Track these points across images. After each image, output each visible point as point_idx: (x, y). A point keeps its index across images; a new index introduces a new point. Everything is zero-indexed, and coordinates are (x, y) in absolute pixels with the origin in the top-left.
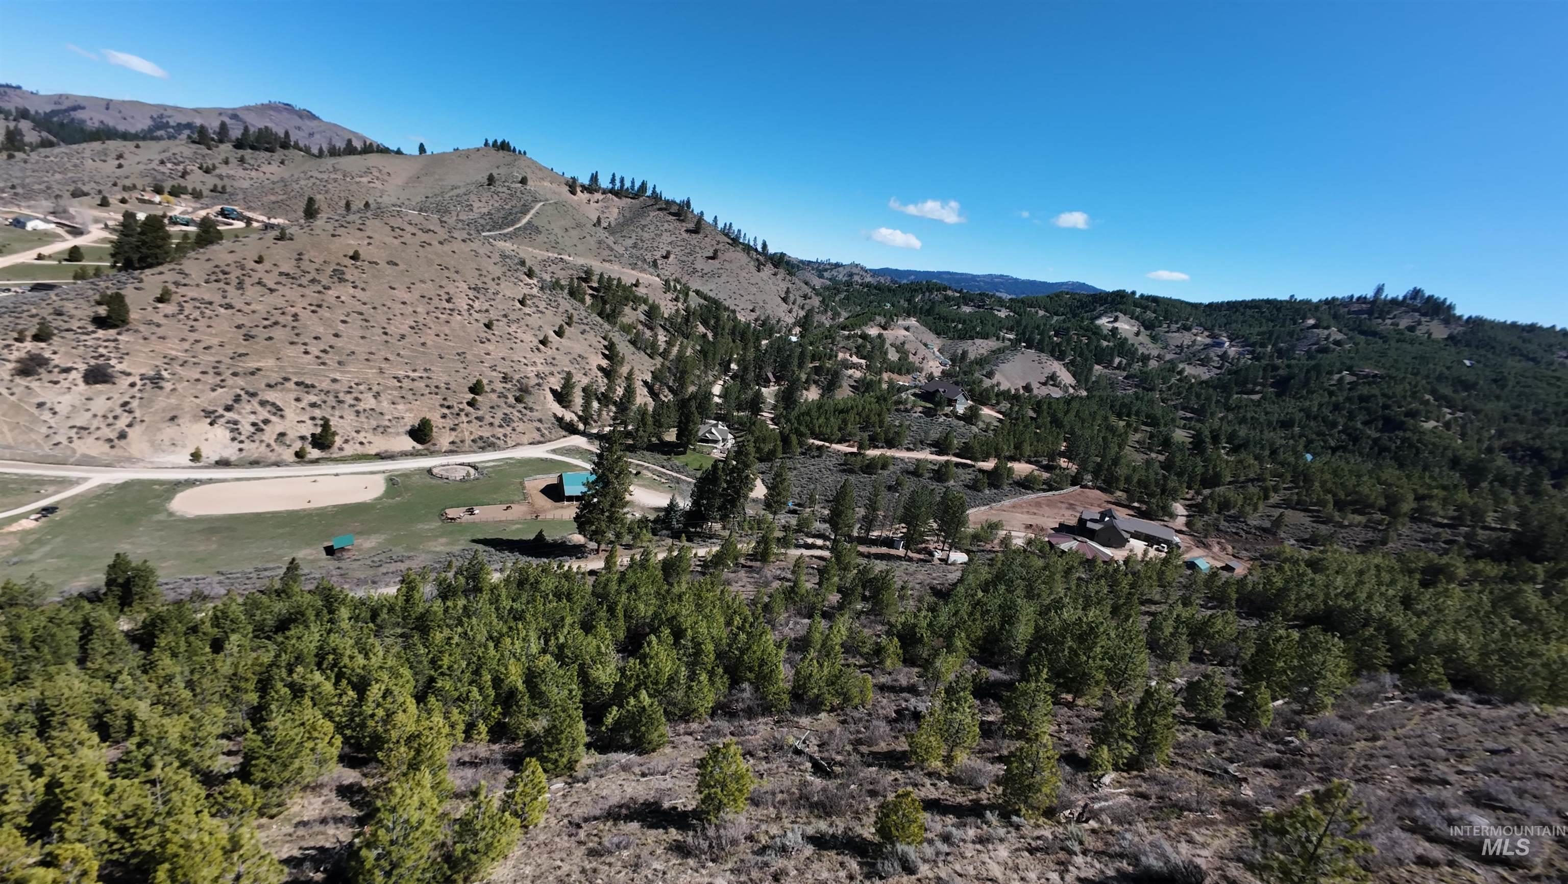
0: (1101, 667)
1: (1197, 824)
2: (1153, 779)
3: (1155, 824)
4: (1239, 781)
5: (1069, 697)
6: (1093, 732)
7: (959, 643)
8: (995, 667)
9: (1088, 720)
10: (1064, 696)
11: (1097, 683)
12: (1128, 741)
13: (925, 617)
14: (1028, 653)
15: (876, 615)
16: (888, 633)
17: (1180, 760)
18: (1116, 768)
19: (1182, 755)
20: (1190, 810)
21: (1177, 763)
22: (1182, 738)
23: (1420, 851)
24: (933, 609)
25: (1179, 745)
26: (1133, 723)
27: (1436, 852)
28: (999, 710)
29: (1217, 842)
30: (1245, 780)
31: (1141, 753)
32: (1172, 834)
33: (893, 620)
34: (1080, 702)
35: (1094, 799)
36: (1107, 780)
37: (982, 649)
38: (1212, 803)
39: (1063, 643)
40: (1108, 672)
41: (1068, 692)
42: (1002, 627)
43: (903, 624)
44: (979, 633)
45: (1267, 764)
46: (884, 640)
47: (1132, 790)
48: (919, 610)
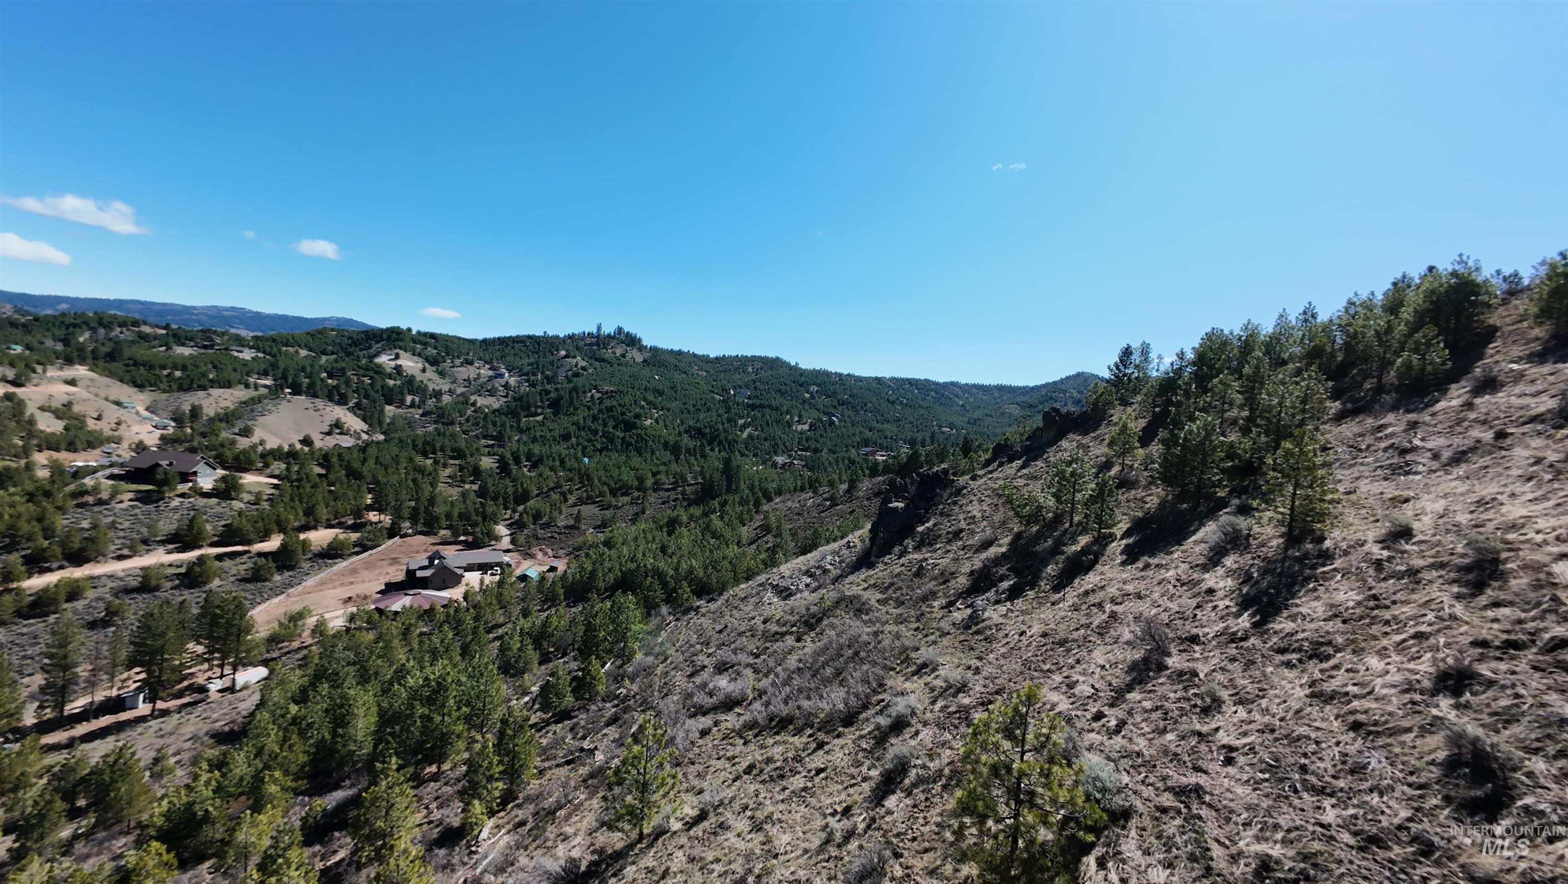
0: (459, 719)
1: (568, 817)
2: (528, 799)
3: (534, 845)
4: (591, 752)
5: (434, 768)
6: (461, 793)
7: (273, 789)
8: (337, 787)
9: (458, 780)
10: (428, 770)
11: (459, 736)
12: (497, 780)
13: (207, 783)
14: (375, 747)
15: (106, 828)
16: (139, 844)
17: (546, 765)
18: (491, 813)
19: (548, 759)
20: (561, 808)
21: (545, 769)
22: (544, 741)
23: (701, 727)
24: (220, 765)
25: (544, 750)
26: (496, 759)
27: (705, 721)
28: (348, 840)
29: (585, 821)
30: (596, 748)
31: (512, 783)
32: (549, 844)
33: (145, 817)
34: (446, 767)
35: (474, 867)
36: (484, 834)
37: (311, 777)
38: (576, 789)
39: (412, 715)
40: (468, 719)
41: (430, 764)
42: (334, 734)
43: (167, 815)
44: (303, 758)
45: (608, 724)
46: (131, 858)
47: (510, 826)
48: (196, 777)
